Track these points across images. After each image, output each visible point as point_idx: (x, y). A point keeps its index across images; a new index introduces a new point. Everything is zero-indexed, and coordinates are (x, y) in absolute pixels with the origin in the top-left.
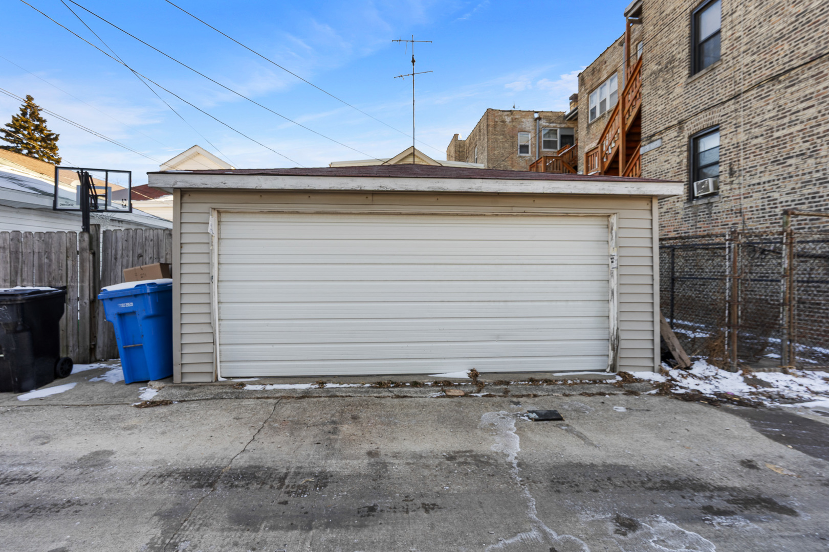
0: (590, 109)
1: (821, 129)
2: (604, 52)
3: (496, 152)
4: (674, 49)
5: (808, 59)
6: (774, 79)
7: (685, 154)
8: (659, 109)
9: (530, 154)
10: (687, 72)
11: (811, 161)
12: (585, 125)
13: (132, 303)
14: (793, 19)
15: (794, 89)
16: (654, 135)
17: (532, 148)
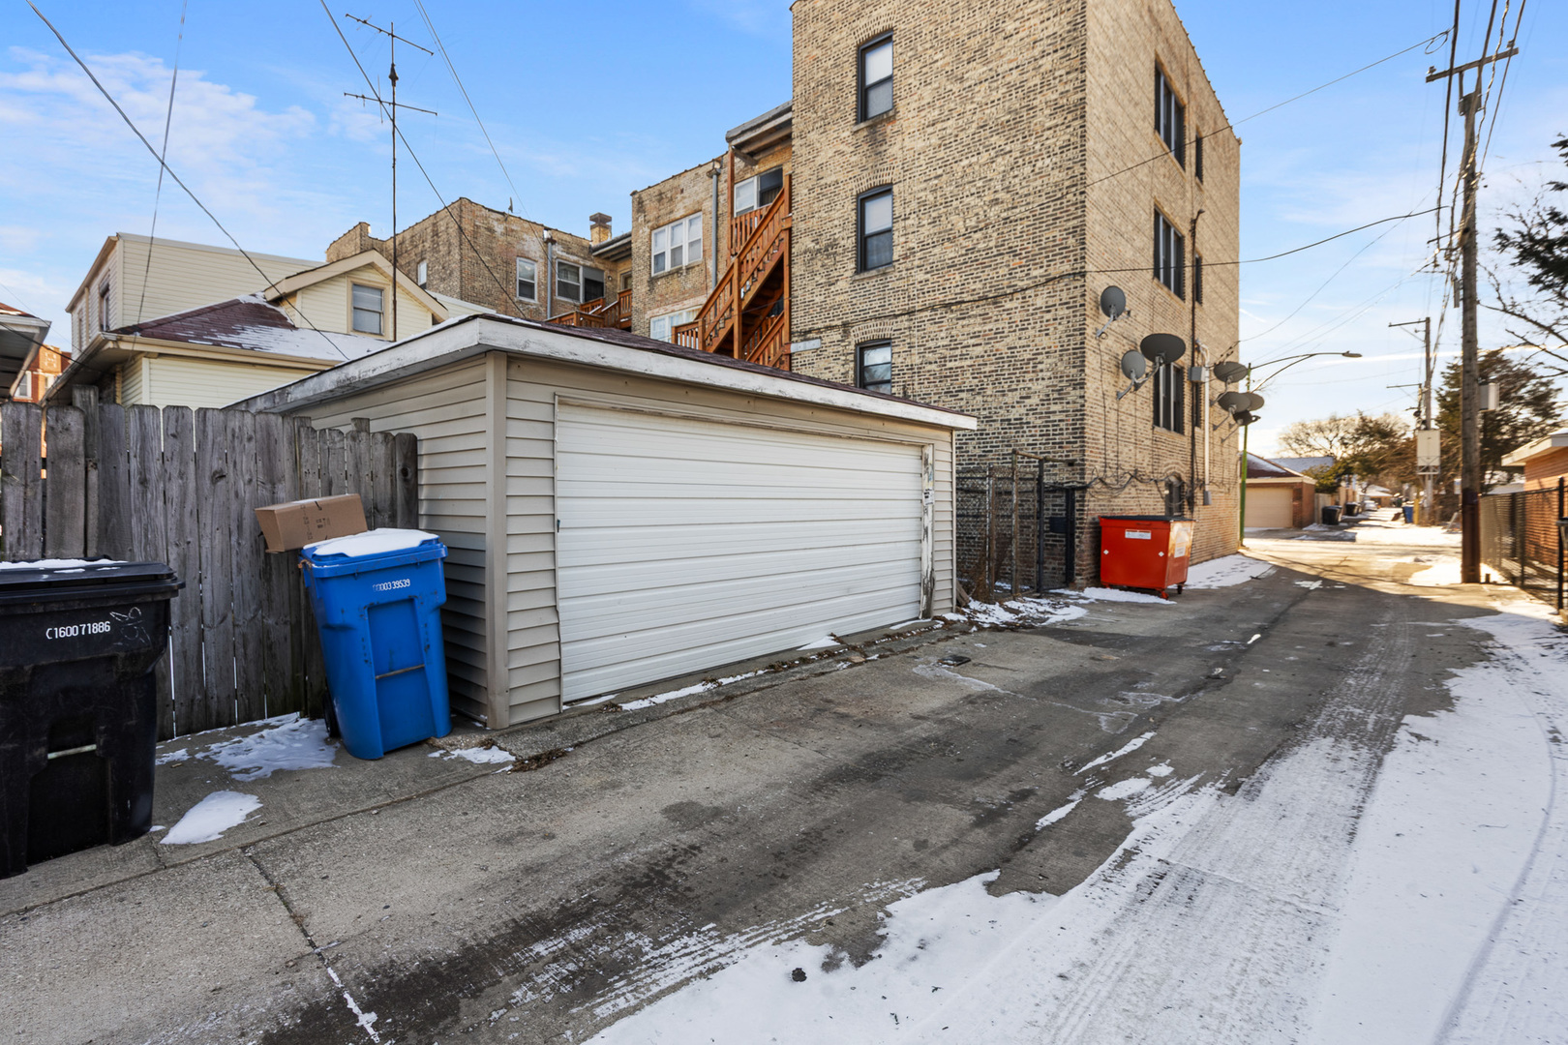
0: (654, 254)
1: (987, 369)
2: (680, 175)
3: (477, 284)
4: (836, 231)
5: (976, 298)
6: (947, 306)
7: (852, 365)
8: (818, 300)
9: (536, 301)
10: (853, 265)
11: (979, 398)
12: (646, 278)
13: (408, 581)
14: (964, 252)
15: (965, 322)
16: (810, 331)
17: (539, 291)
